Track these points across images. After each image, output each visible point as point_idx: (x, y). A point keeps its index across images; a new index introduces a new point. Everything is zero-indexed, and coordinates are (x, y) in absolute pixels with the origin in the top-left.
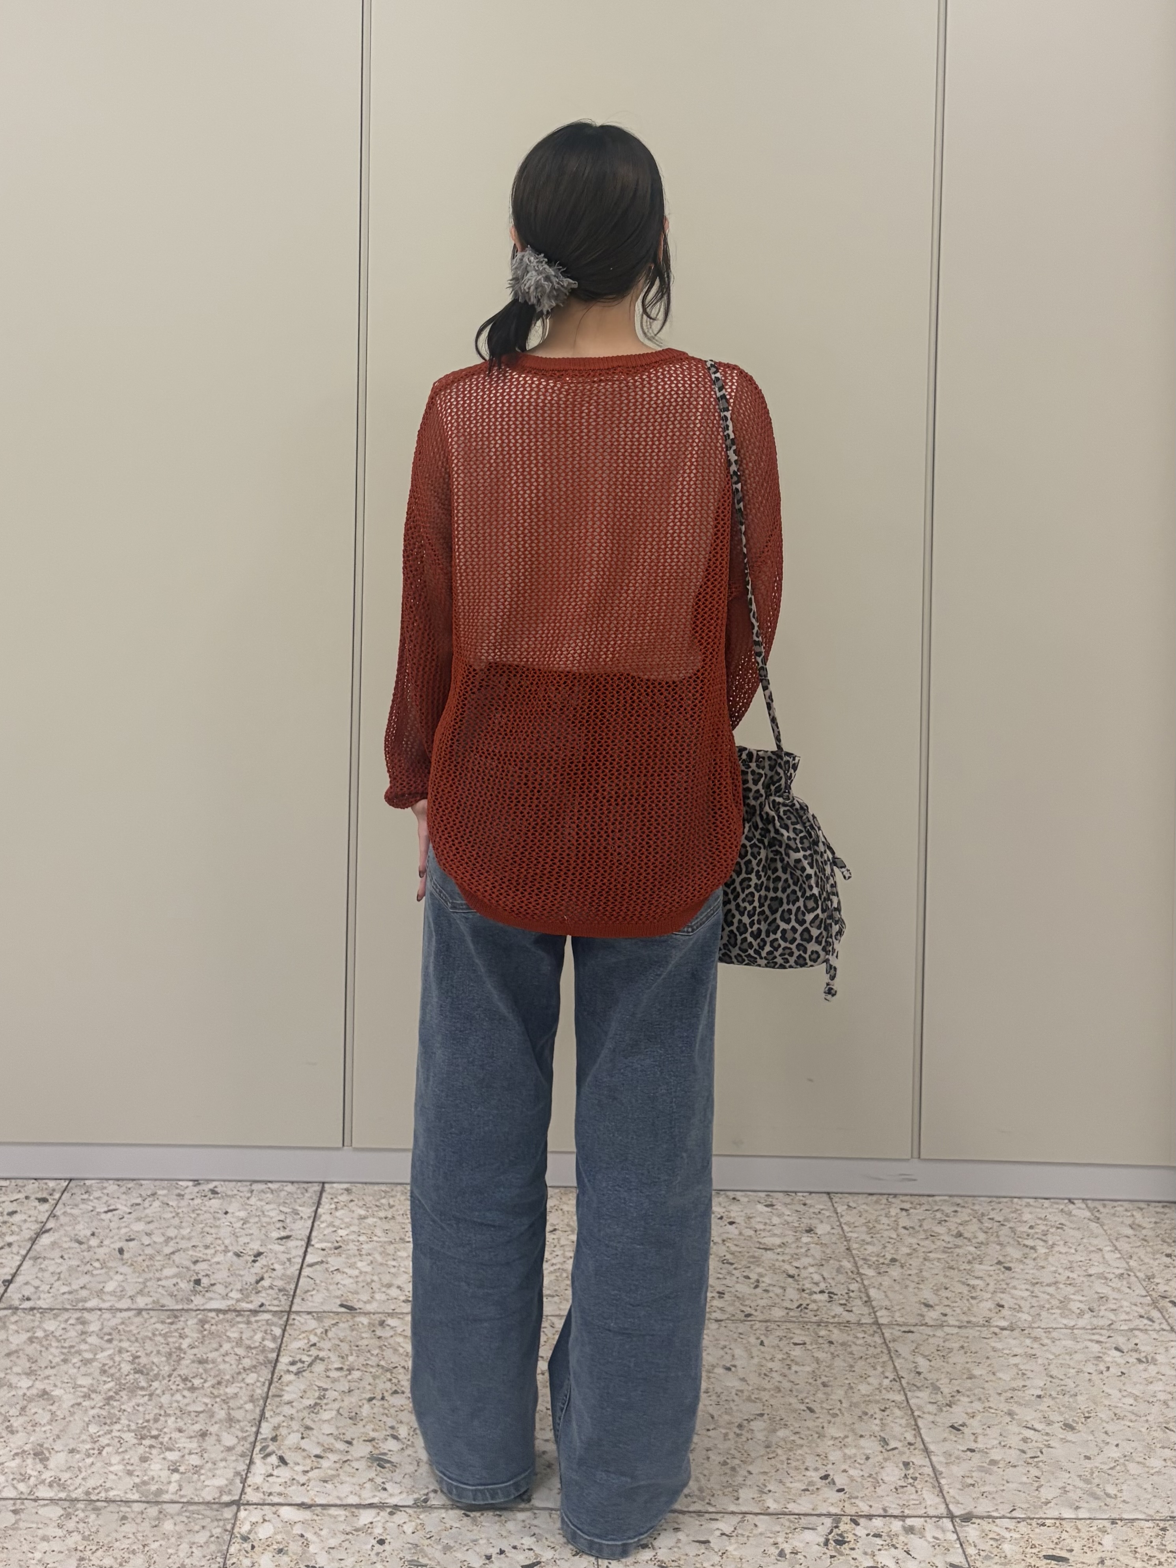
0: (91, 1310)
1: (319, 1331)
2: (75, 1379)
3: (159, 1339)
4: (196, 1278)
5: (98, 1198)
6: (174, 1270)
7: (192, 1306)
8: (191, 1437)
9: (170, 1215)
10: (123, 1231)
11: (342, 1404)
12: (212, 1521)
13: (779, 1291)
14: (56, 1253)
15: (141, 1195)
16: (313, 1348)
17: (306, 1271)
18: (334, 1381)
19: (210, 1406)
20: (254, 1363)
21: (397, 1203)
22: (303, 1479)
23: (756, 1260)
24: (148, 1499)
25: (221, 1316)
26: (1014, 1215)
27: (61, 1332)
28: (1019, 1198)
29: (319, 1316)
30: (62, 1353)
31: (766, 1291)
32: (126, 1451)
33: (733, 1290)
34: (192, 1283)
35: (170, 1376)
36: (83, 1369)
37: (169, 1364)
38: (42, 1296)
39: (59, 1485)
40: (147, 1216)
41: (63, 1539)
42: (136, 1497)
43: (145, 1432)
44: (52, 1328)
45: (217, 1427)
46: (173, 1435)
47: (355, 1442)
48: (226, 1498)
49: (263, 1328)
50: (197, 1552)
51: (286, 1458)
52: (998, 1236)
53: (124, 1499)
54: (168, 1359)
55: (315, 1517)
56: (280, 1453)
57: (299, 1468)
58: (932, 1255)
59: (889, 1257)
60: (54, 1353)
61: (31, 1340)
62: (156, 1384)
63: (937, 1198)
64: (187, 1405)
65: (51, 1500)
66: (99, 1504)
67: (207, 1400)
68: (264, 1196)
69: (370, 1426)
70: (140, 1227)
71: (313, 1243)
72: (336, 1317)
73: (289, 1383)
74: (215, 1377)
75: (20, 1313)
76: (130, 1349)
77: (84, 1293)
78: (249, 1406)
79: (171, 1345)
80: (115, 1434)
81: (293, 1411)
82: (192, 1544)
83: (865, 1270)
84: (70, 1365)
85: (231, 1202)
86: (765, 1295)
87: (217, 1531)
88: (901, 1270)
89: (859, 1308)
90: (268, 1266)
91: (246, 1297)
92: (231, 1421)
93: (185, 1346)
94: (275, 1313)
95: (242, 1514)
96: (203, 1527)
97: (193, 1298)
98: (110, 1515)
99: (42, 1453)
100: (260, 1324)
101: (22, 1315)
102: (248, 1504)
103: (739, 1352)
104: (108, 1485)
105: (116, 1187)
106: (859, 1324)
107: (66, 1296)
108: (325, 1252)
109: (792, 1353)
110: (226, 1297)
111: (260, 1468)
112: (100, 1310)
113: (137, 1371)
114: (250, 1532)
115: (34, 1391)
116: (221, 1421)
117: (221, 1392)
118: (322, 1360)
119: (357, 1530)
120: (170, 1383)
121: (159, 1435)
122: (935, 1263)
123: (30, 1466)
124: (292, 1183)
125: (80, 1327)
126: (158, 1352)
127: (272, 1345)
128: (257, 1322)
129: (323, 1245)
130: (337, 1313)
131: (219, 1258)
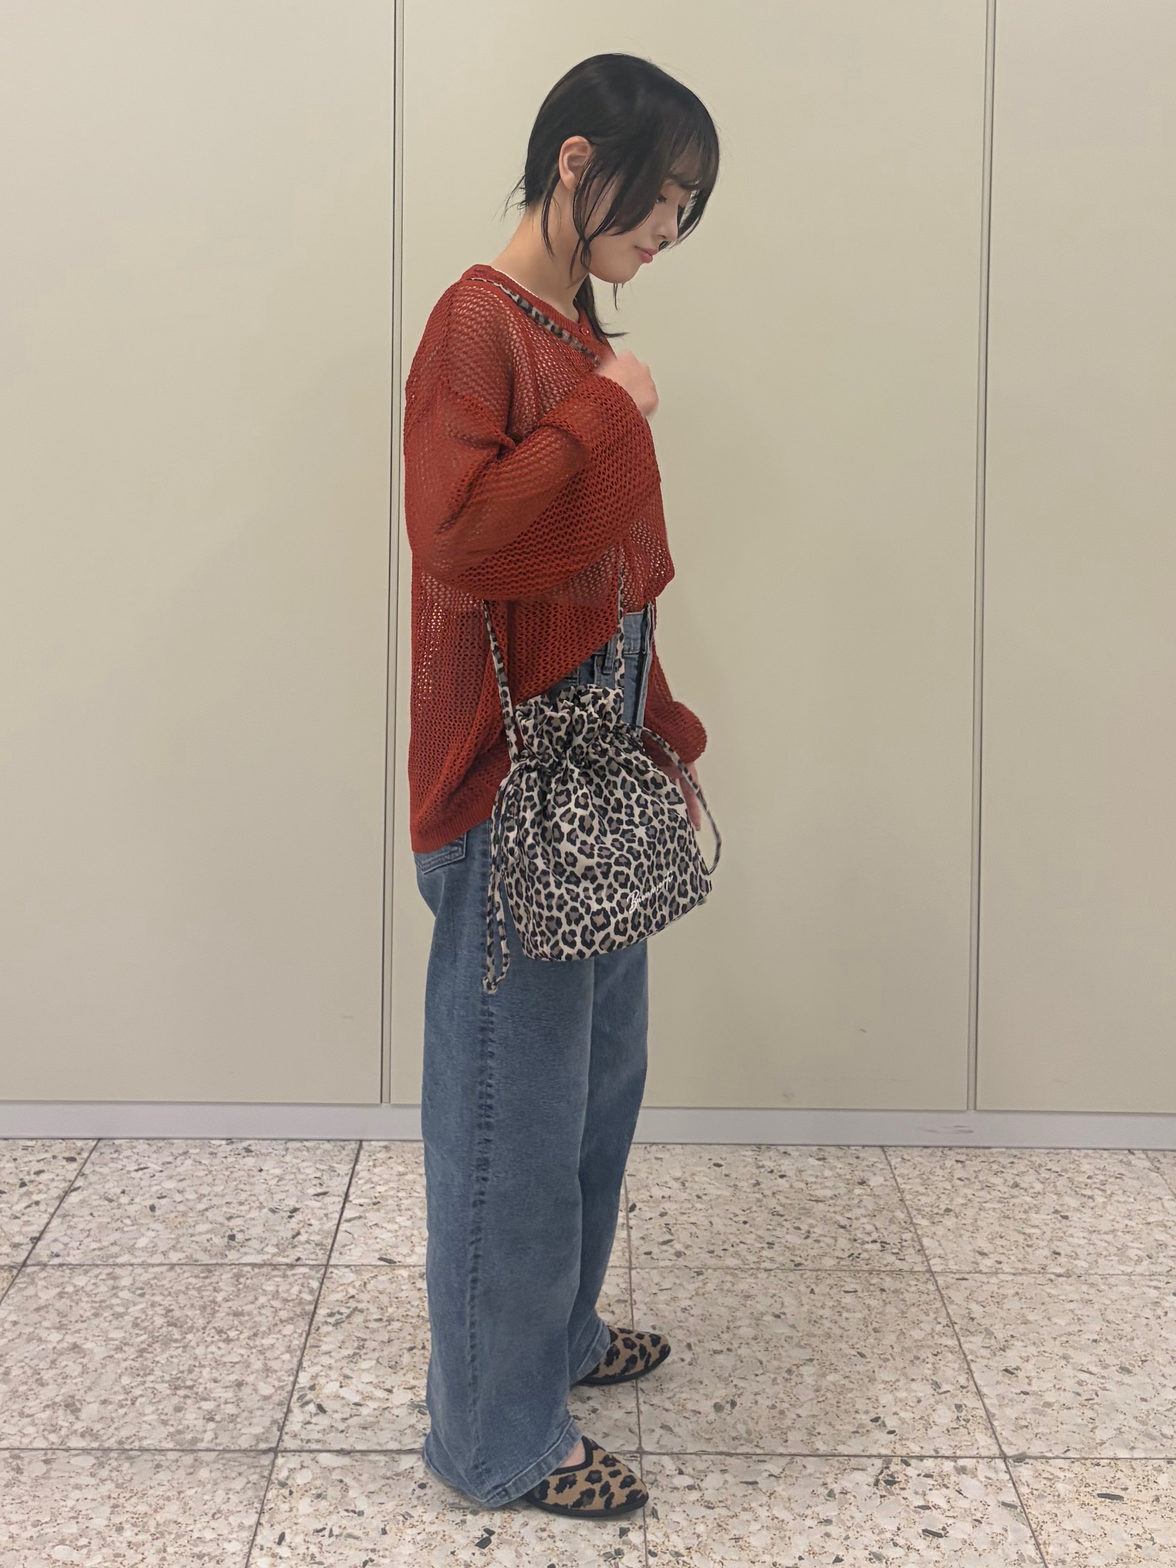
0: (122, 1265)
1: (357, 1284)
2: (107, 1332)
3: (194, 1293)
4: (230, 1233)
5: (127, 1157)
6: (207, 1227)
7: (226, 1261)
8: (227, 1387)
9: (202, 1173)
10: (154, 1189)
11: (381, 1354)
12: (249, 1468)
13: (831, 1241)
14: (86, 1211)
15: (172, 1154)
16: (350, 1300)
17: (344, 1226)
18: (374, 1331)
19: (245, 1357)
20: (292, 1315)
22: (342, 1426)
23: (808, 1212)
24: (184, 1447)
25: (257, 1270)
26: (1072, 1166)
27: (92, 1287)
28: (1078, 1149)
29: (356, 1269)
30: (93, 1308)
31: (817, 1241)
32: (159, 1401)
33: (783, 1240)
34: (226, 1239)
35: (204, 1328)
36: (115, 1323)
37: (203, 1317)
38: (72, 1252)
39: (91, 1435)
40: (179, 1174)
41: (96, 1487)
42: (171, 1445)
43: (179, 1382)
44: (82, 1284)
45: (252, 1377)
46: (208, 1386)
47: (394, 1390)
48: (263, 1446)
49: (300, 1282)
50: (234, 1499)
51: (324, 1406)
52: (1055, 1186)
54: (202, 1313)
55: (355, 1463)
56: (318, 1401)
57: (338, 1416)
58: (987, 1206)
59: (943, 1207)
60: (85, 1308)
61: (61, 1295)
62: (190, 1336)
63: (993, 1150)
64: (222, 1356)
65: (83, 1450)
66: (131, 1453)
67: (243, 1351)
68: (299, 1154)
69: (410, 1375)
70: (170, 1185)
71: (350, 1199)
72: (375, 1270)
73: (328, 1334)
74: (250, 1329)
75: (48, 1269)
76: (162, 1303)
77: (115, 1249)
78: (287, 1357)
79: (205, 1299)
80: (149, 1385)
81: (332, 1361)
82: (228, 1491)
83: (919, 1220)
84: (102, 1319)
85: (265, 1160)
86: (816, 1245)
87: (254, 1478)
88: (955, 1220)
89: (912, 1258)
90: (304, 1221)
91: (283, 1251)
92: (267, 1370)
93: (219, 1299)
94: (312, 1267)
95: (280, 1461)
96: (240, 1474)
97: (227, 1253)
98: (144, 1464)
99: (74, 1404)
100: (296, 1277)
101: (52, 1271)
102: (286, 1451)
103: (788, 1300)
105: (147, 1146)
106: (912, 1272)
107: (97, 1253)
108: (362, 1208)
109: (844, 1300)
110: (261, 1251)
111: (297, 1416)
112: (132, 1265)
113: (170, 1324)
114: (287, 1478)
115: (65, 1345)
116: (257, 1371)
117: (257, 1343)
118: (361, 1311)
119: (397, 1475)
120: (206, 1334)
121: (194, 1386)
122: (991, 1212)
123: (61, 1418)
124: (329, 1141)
125: (111, 1282)
126: (192, 1306)
127: (309, 1298)
128: (294, 1275)
129: (362, 1201)
130: (376, 1266)
131: (254, 1214)
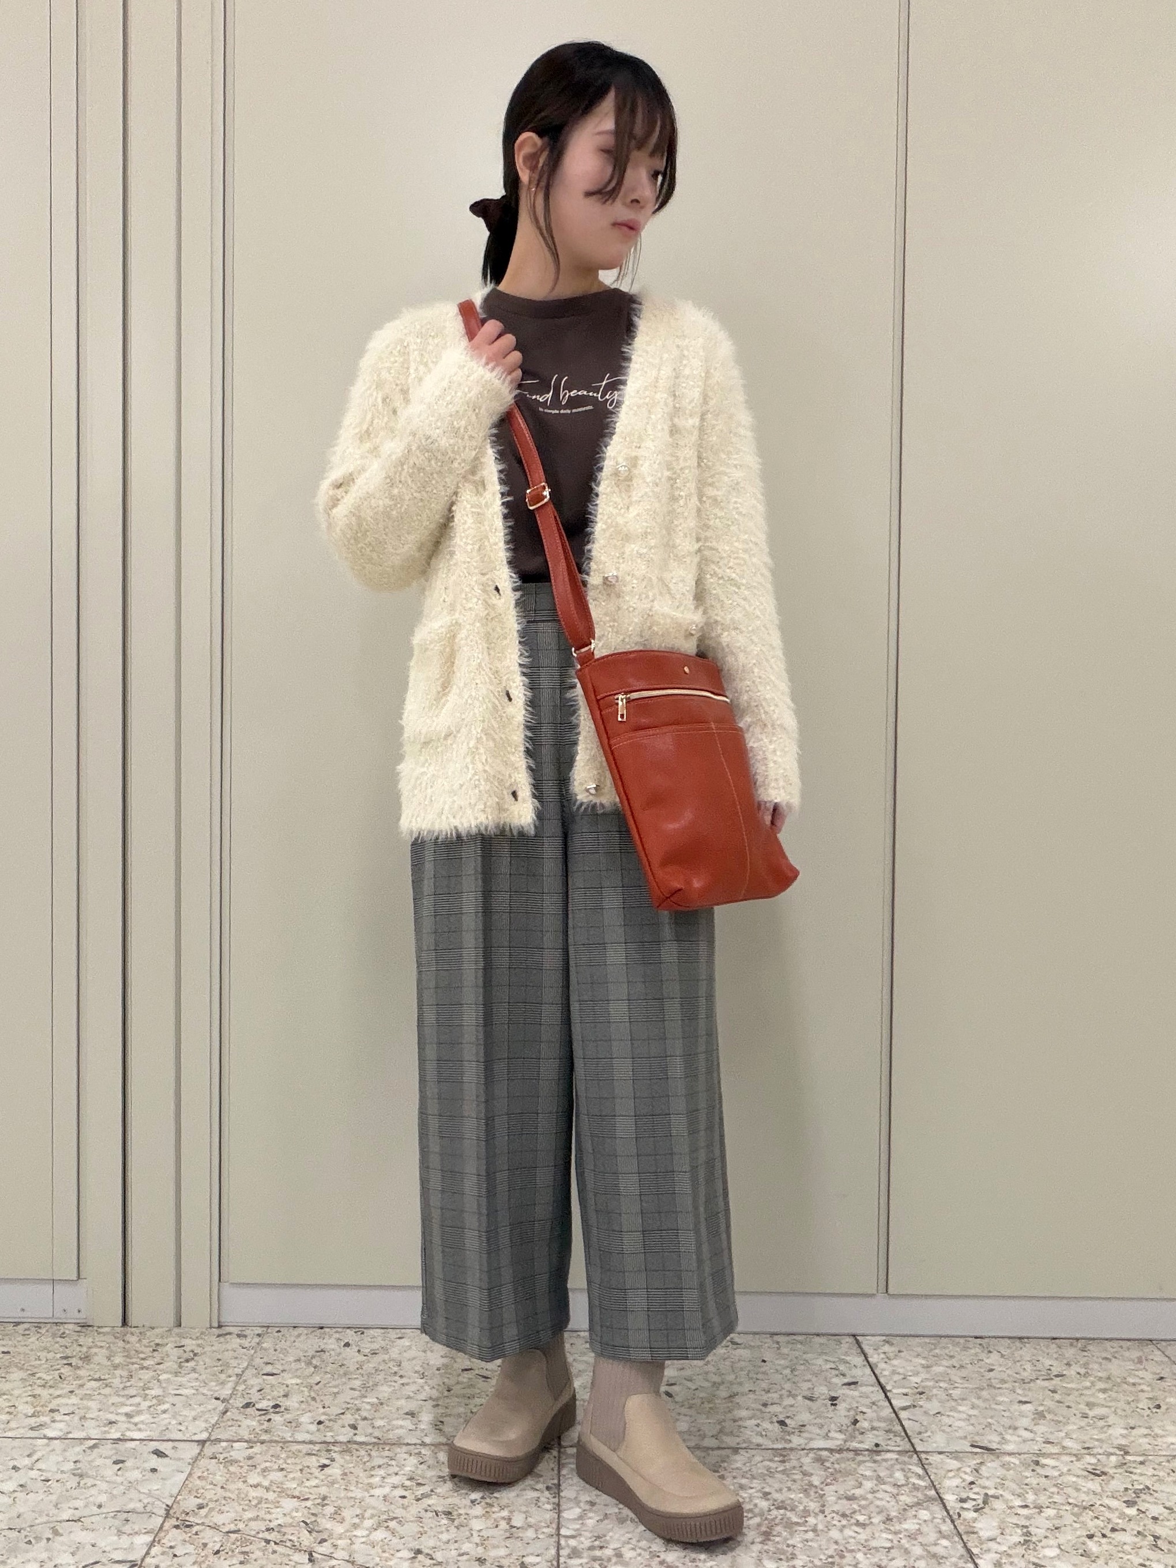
1: (968, 1470)
3: (781, 1476)
4: (775, 1419)
7: (794, 1446)
11: (1058, 1542)
16: (973, 1486)
17: (903, 1415)
18: (1028, 1518)
19: (895, 1542)
20: (915, 1500)
21: (952, 1354)
25: (837, 1456)
29: (953, 1456)
34: (776, 1424)
35: (823, 1512)
37: (811, 1500)
49: (898, 1467)
54: (806, 1496)
62: (812, 1520)
64: (866, 1540)
67: (890, 1537)
68: (794, 1346)
71: (888, 1388)
72: (976, 1457)
73: (975, 1520)
74: (878, 1513)
76: (752, 1486)
78: (945, 1542)
79: (800, 1482)
81: (1004, 1548)
90: (853, 1409)
91: (852, 1437)
92: (933, 1556)
93: (816, 1483)
94: (899, 1452)
97: (788, 1437)
100: (889, 1463)
108: (909, 1397)
110: (827, 1437)
113: (778, 1507)
117: (899, 1528)
118: (995, 1497)
120: (829, 1518)
124: (817, 1335)
126: (789, 1489)
127: (922, 1483)
128: (886, 1460)
129: (905, 1391)
130: (976, 1453)
131: (789, 1401)
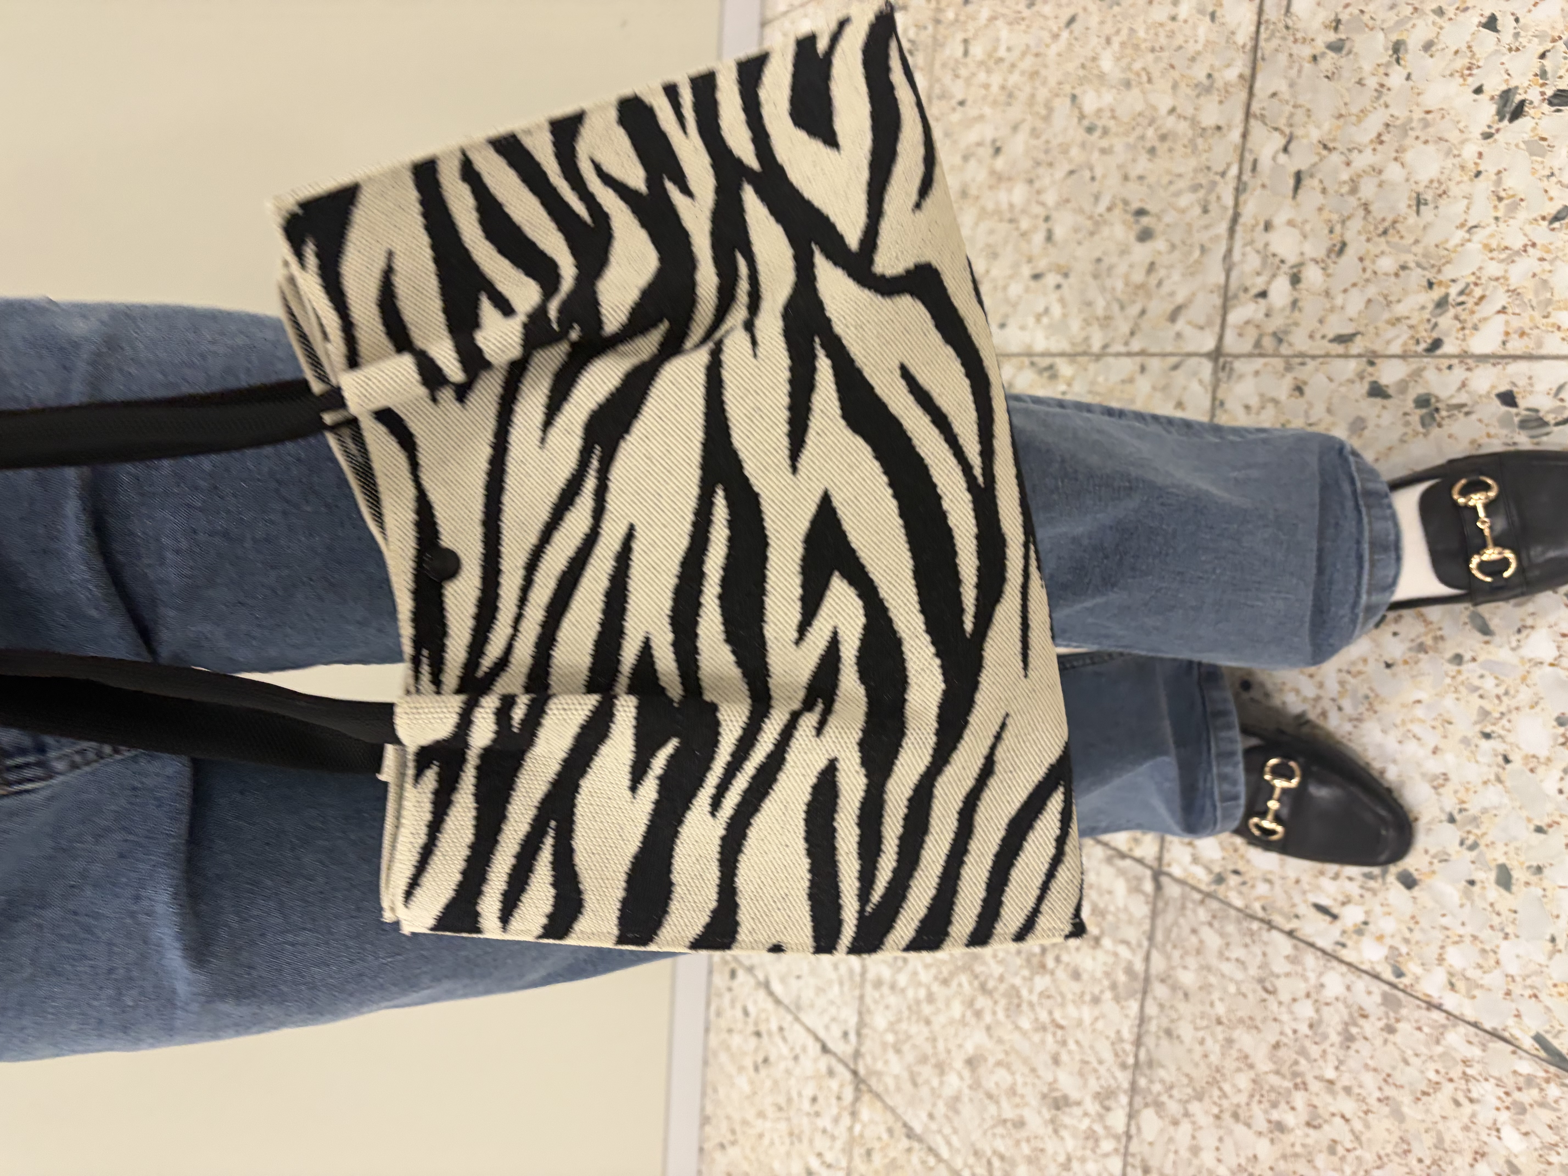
53: (1137, 1022)
104: (1113, 1035)
